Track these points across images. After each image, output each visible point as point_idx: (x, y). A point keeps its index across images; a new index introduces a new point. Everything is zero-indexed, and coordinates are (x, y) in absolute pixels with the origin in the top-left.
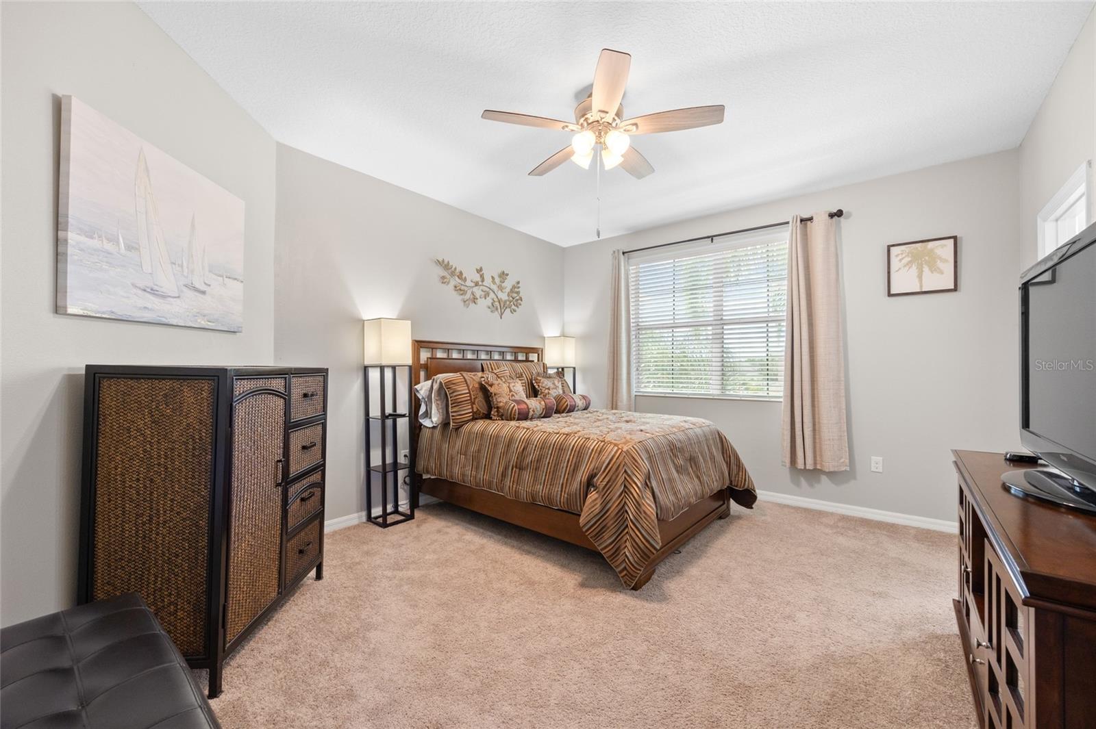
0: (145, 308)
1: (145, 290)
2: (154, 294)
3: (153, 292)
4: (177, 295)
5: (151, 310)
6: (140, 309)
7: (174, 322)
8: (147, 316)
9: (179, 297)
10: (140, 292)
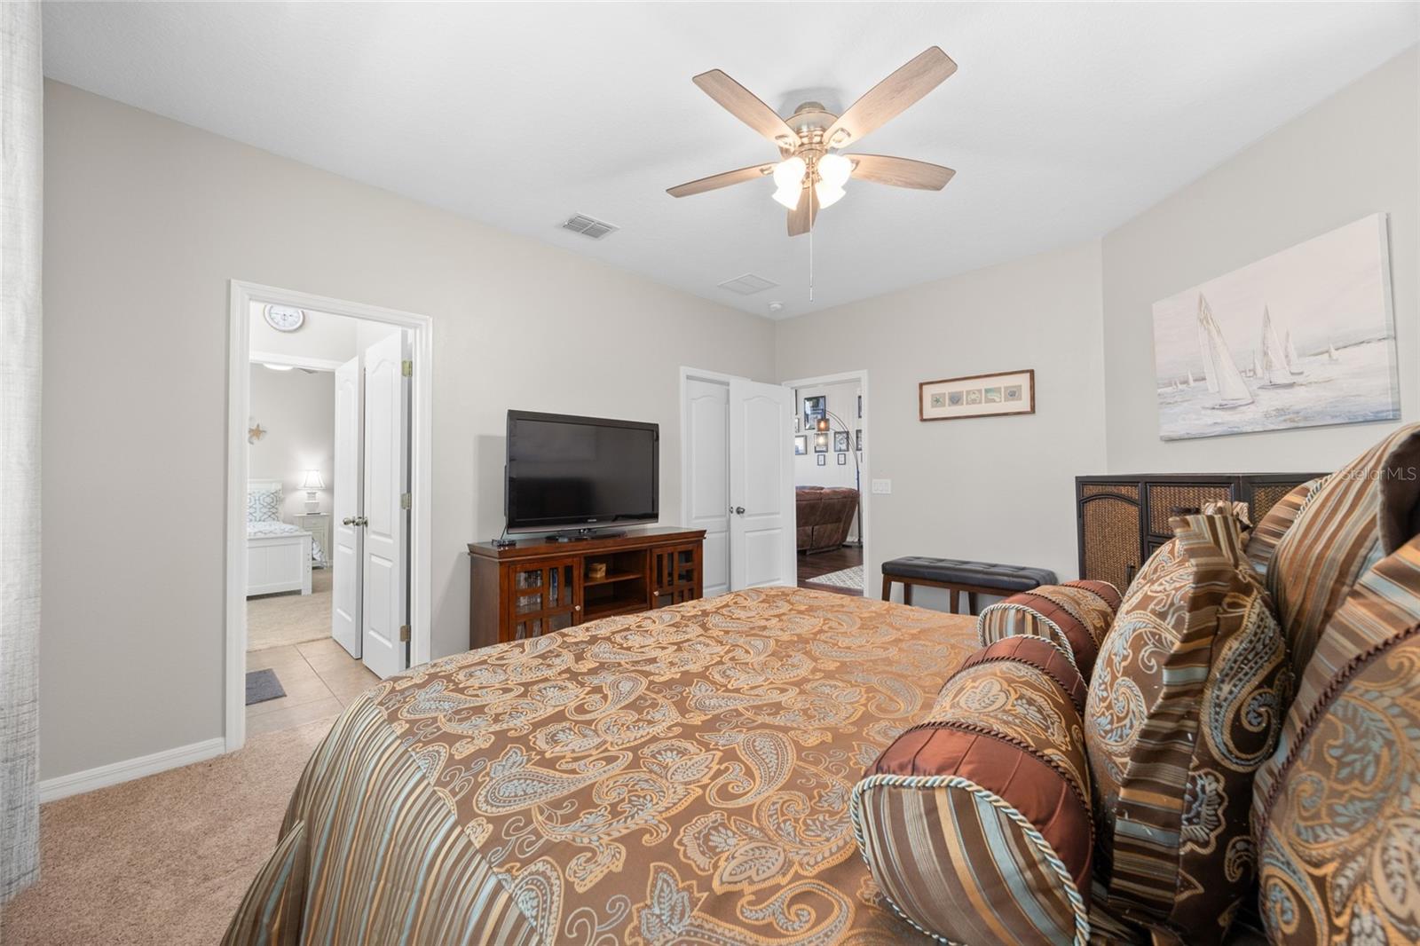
0: (1215, 423)
1: (1214, 408)
2: (1226, 409)
3: (1222, 407)
4: (1250, 401)
5: (1222, 423)
6: (1211, 425)
7: (1249, 429)
8: (1218, 430)
9: (1253, 403)
10: (1209, 412)
